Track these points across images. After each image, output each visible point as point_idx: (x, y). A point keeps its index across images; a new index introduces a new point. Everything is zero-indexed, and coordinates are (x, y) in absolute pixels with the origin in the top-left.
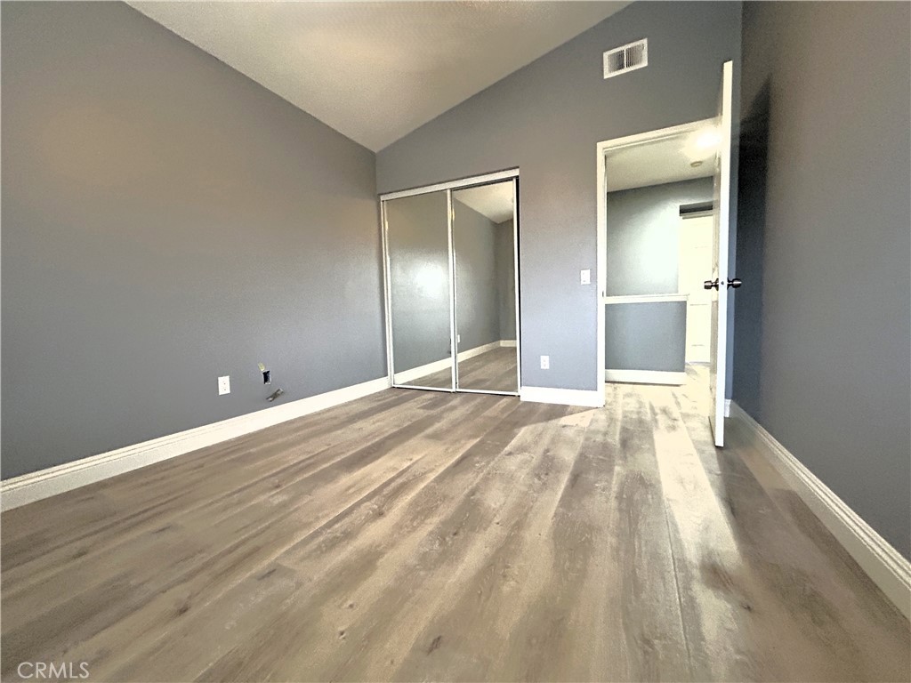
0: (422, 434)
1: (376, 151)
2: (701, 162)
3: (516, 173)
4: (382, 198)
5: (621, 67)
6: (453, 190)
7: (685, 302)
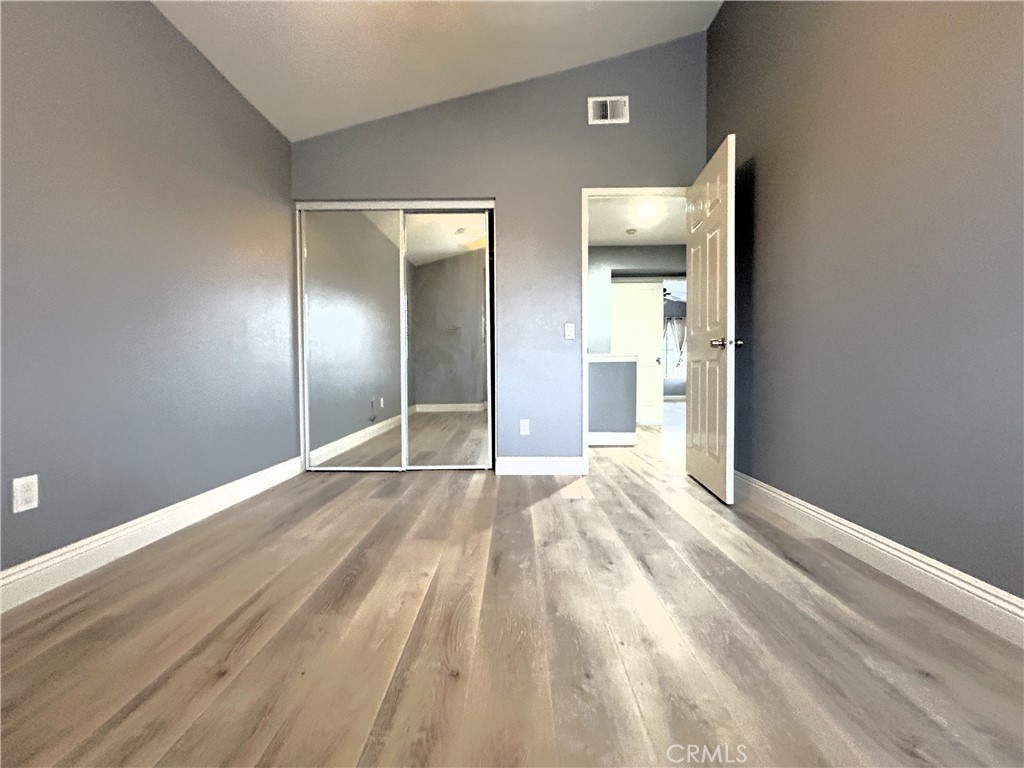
0: (409, 535)
1: (293, 139)
2: (635, 230)
3: (490, 205)
4: (299, 206)
5: (605, 117)
6: (406, 211)
7: (635, 363)
